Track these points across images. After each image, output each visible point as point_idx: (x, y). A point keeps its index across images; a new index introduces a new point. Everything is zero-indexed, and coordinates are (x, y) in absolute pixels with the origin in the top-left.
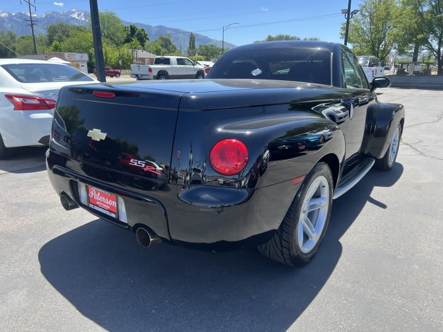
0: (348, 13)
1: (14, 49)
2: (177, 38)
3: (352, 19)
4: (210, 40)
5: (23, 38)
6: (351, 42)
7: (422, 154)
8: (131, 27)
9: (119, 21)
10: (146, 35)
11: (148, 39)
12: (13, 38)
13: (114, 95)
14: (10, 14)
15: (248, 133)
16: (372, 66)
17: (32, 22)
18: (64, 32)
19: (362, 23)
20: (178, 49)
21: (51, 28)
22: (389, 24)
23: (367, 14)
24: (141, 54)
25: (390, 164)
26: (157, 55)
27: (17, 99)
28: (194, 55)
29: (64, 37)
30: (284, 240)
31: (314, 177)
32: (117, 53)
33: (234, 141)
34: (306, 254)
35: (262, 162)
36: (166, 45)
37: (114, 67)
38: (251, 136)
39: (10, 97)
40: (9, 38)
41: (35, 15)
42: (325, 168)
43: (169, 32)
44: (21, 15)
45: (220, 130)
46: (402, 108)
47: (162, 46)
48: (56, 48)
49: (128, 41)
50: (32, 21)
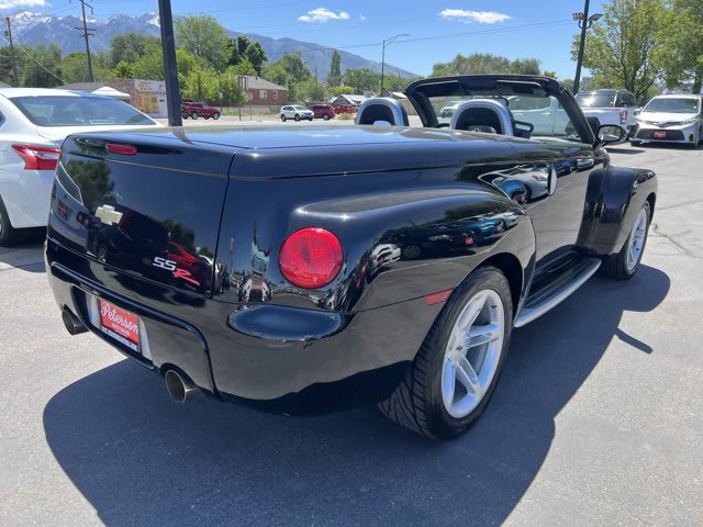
0: (584, 18)
1: (59, 73)
2: (312, 58)
3: (591, 30)
4: (363, 61)
5: (72, 56)
6: (589, 65)
7: (687, 253)
8: (239, 39)
9: (221, 30)
10: (262, 53)
11: (265, 59)
12: (57, 55)
13: (135, 151)
14: (54, 18)
15: (345, 217)
16: (622, 105)
17: (86, 32)
18: (136, 48)
19: (609, 35)
20: (313, 75)
21: (116, 41)
22: (651, 37)
23: (616, 20)
24: (253, 82)
25: (630, 268)
26: (279, 84)
27: (31, 153)
28: (339, 85)
29: (136, 56)
30: (417, 396)
31: (470, 292)
32: (216, 81)
33: (319, 230)
34: (459, 420)
35: (371, 263)
36: (295, 68)
37: (210, 103)
38: (349, 223)
39: (19, 148)
40: (51, 56)
41: (93, 21)
42: (497, 277)
43: (300, 49)
44: (70, 20)
45: (300, 211)
46: (651, 177)
47: (288, 70)
48: (124, 72)
49: (234, 62)
50: (86, 29)
